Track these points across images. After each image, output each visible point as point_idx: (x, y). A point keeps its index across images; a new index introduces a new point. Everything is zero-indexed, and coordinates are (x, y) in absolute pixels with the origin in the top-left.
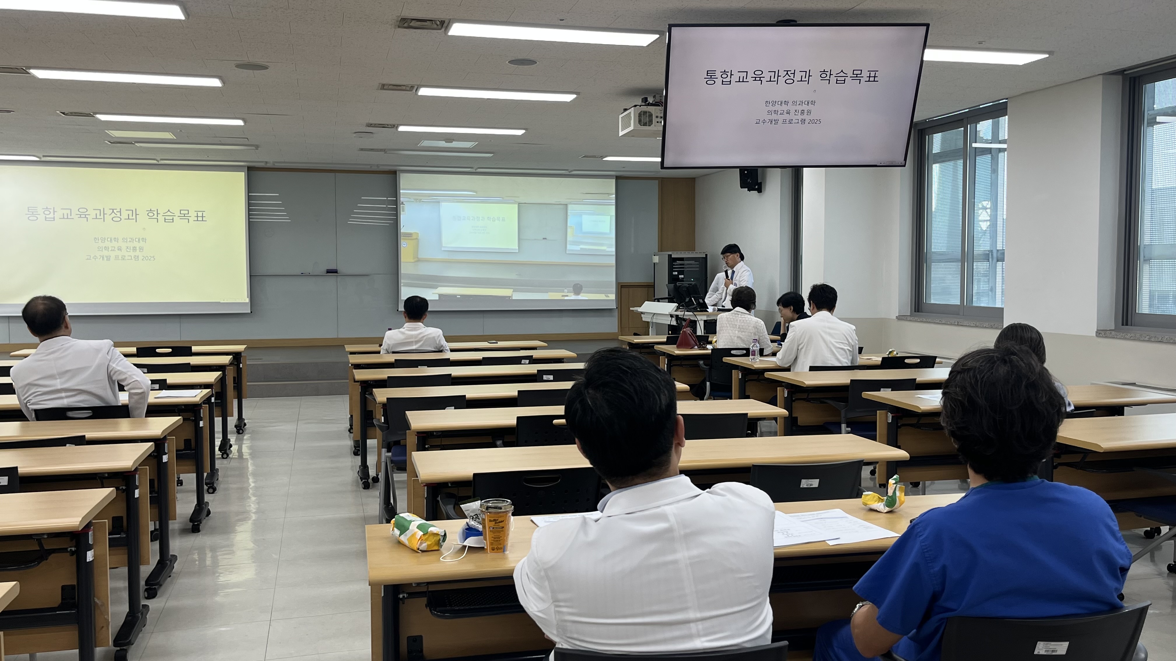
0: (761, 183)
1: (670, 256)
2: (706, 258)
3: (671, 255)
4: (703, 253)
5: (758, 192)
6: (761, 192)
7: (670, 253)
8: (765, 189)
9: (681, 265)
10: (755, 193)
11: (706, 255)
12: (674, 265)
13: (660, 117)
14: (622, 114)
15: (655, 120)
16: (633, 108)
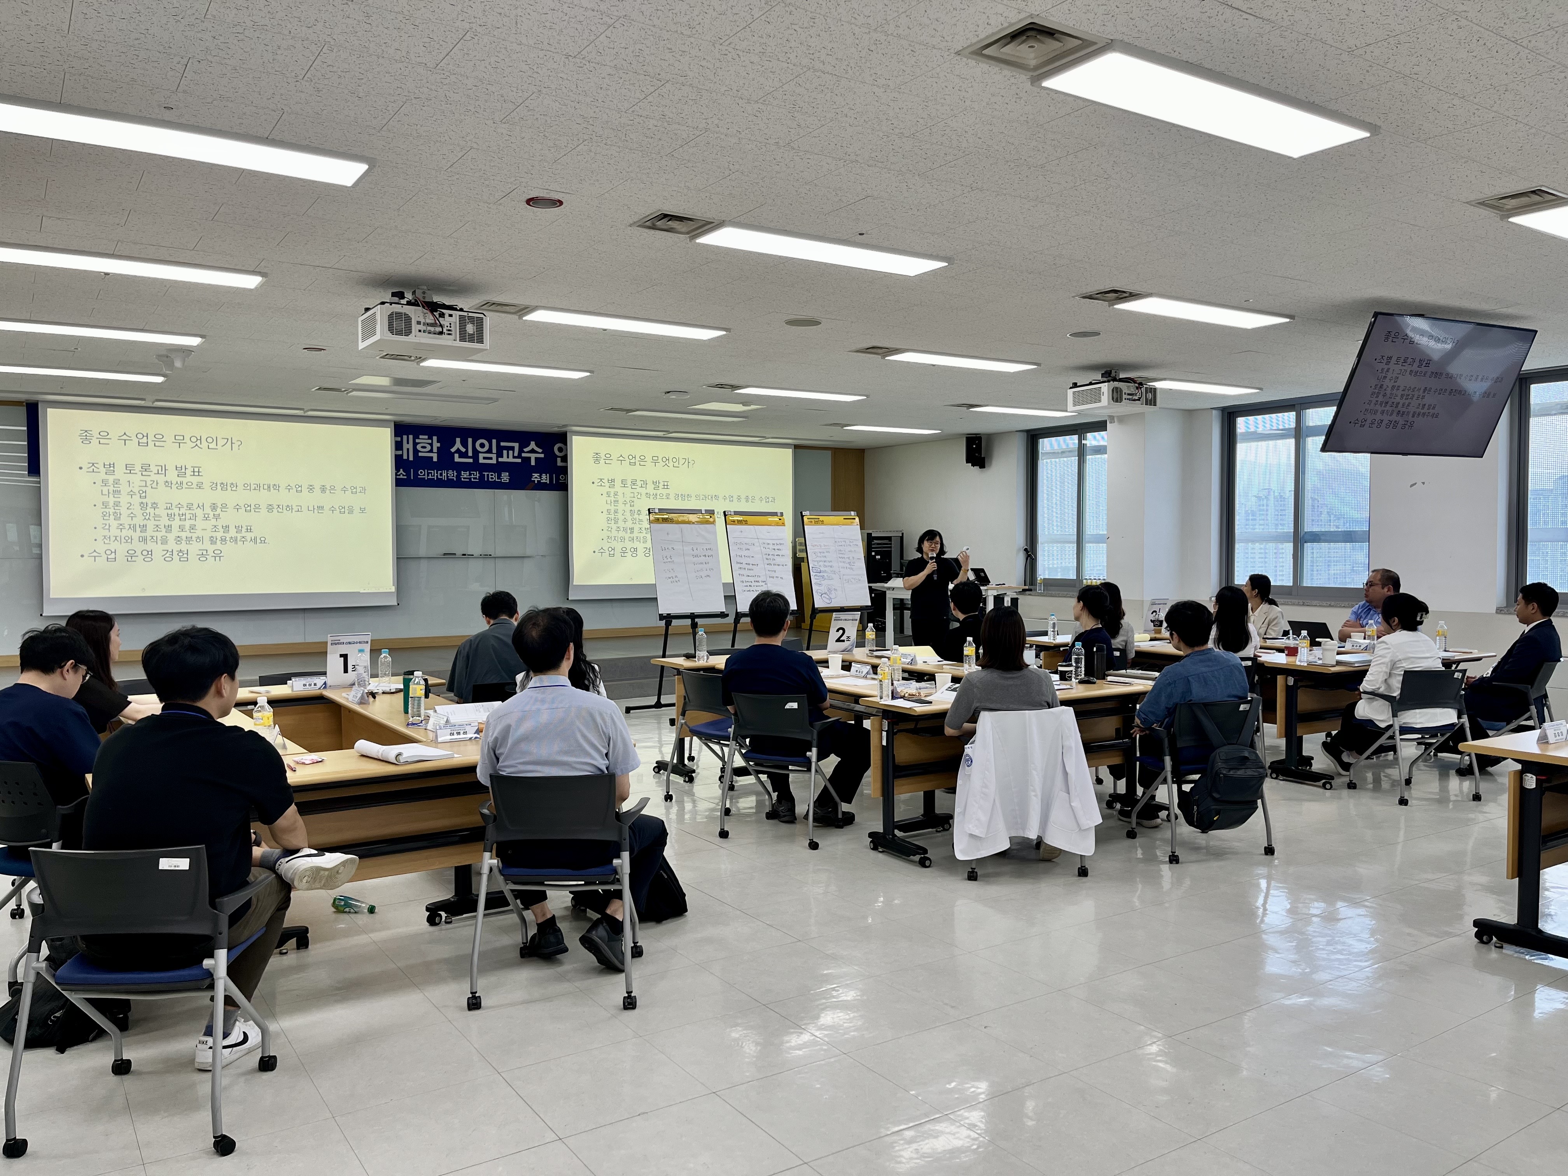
0: (984, 458)
1: (869, 535)
3: (871, 534)
4: (900, 531)
5: (981, 468)
6: (984, 468)
7: (869, 531)
8: (990, 465)
10: (976, 468)
11: (903, 534)
12: (873, 544)
13: (1129, 394)
14: (1071, 388)
15: (1124, 396)
16: (1106, 384)
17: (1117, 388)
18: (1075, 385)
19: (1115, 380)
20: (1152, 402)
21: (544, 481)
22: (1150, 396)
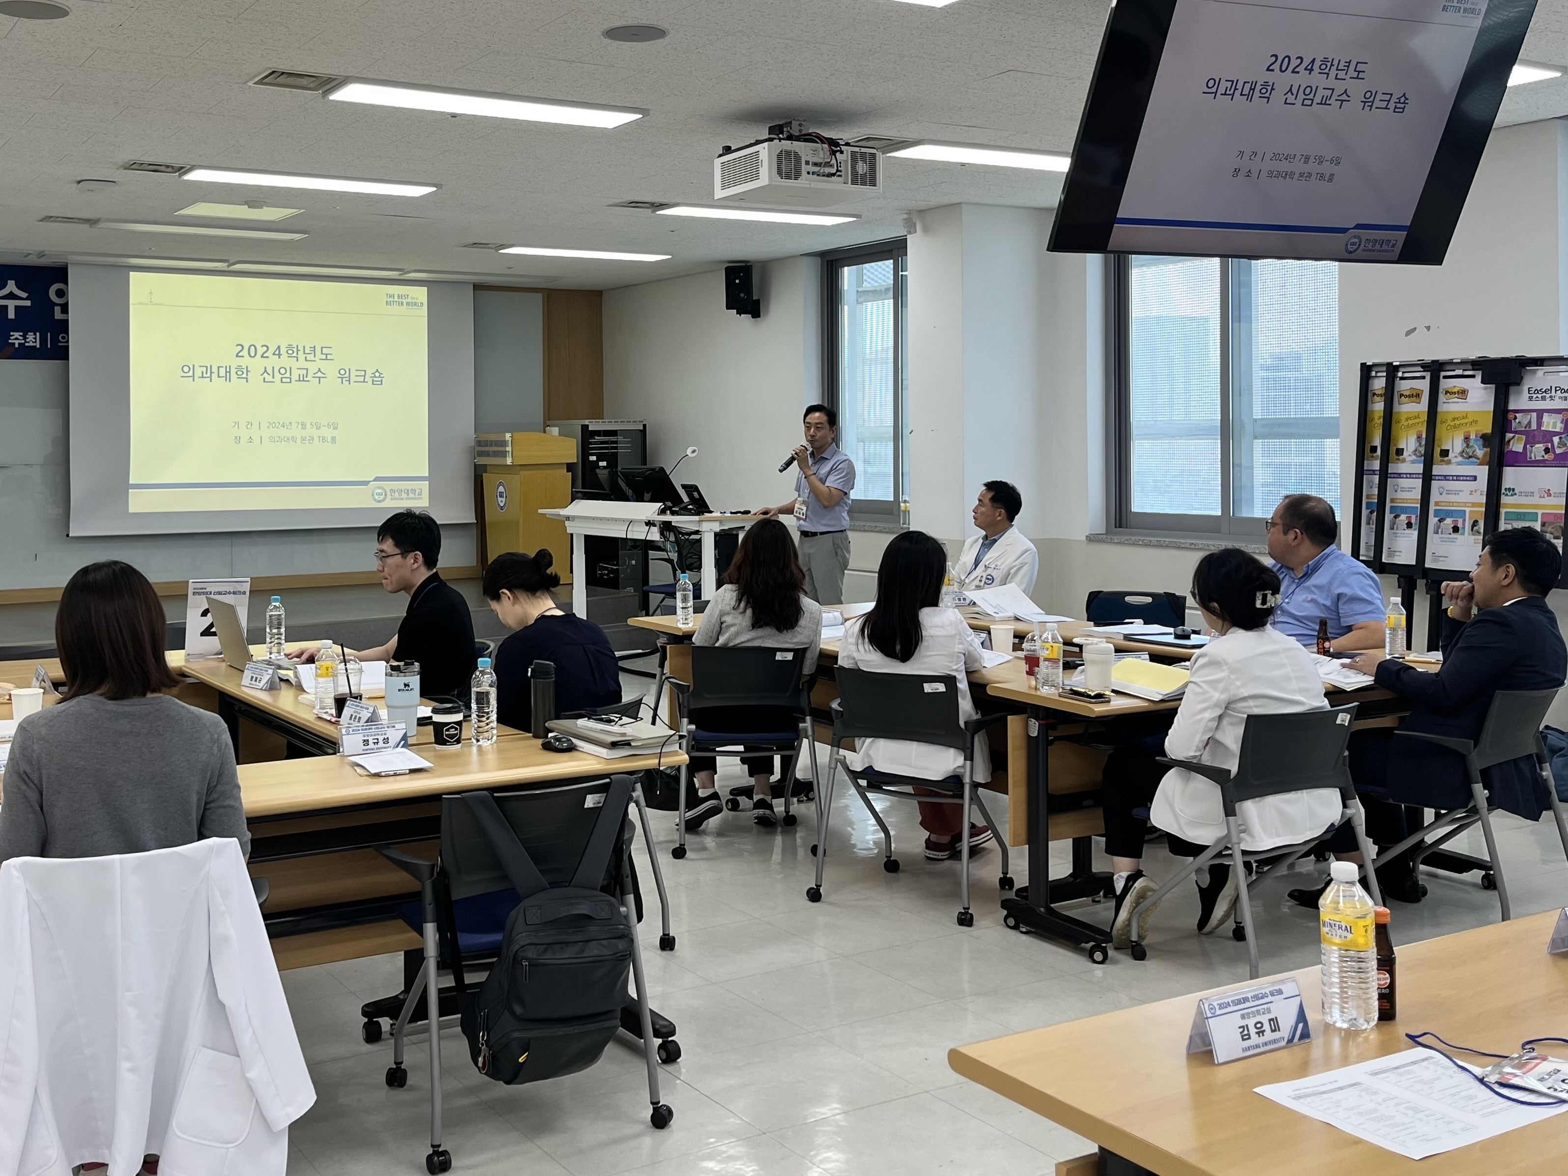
0: (758, 301)
1: (585, 428)
2: (644, 431)
3: (588, 425)
4: (640, 422)
5: (753, 317)
6: (759, 316)
7: (586, 422)
8: (767, 311)
9: (602, 443)
10: (746, 318)
11: (645, 426)
12: (591, 443)
13: (815, 164)
14: (720, 156)
15: (804, 168)
16: (766, 144)
17: (788, 153)
18: (728, 150)
19: (790, 138)
20: (870, 179)
21: (31, 344)
22: (862, 168)
